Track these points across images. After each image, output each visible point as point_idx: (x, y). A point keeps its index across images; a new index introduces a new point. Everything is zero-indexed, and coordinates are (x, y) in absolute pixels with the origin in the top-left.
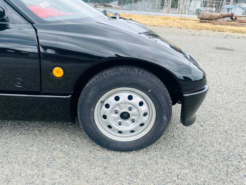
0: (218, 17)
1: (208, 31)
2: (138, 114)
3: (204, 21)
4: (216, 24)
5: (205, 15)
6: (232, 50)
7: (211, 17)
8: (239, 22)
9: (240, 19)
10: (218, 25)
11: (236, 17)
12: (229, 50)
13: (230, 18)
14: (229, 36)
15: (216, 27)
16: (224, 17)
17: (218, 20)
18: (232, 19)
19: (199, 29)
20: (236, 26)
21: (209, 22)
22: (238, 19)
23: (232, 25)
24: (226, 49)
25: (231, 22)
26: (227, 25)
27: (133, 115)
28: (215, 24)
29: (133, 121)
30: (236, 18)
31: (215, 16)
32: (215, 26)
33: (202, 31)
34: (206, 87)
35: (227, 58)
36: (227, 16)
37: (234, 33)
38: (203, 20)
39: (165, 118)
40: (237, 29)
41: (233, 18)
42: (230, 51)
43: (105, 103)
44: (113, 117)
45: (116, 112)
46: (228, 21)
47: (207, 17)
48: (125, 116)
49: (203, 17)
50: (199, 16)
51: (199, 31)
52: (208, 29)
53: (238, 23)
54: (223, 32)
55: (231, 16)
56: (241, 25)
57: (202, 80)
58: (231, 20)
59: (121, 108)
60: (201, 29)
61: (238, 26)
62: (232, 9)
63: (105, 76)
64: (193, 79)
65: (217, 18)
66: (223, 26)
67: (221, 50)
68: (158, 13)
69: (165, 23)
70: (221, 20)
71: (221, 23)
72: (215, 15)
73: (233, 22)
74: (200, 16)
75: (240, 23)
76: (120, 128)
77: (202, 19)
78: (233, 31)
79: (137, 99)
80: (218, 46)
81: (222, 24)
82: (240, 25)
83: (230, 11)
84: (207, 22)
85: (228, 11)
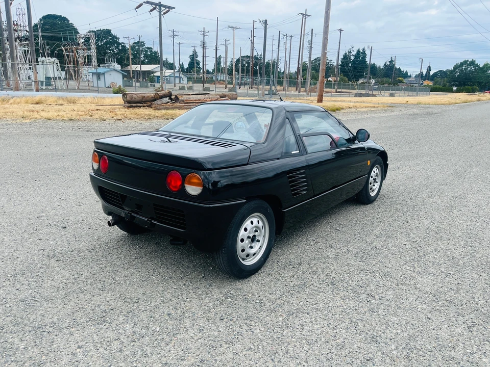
0: (152, 97)
1: (162, 121)
3: (135, 105)
5: (135, 96)
7: (143, 99)
11: (176, 96)
13: (168, 98)
15: (164, 114)
16: (162, 97)
17: (156, 103)
18: (170, 98)
20: (183, 109)
21: (144, 107)
22: (180, 98)
23: (180, 108)
28: (158, 109)
31: (148, 97)
36: (165, 96)
38: (132, 103)
41: (172, 97)
46: (168, 102)
47: (138, 99)
49: (133, 100)
50: (126, 98)
52: (157, 117)
53: (184, 104)
55: (170, 96)
56: (189, 107)
58: (172, 101)
70: (159, 102)
71: (166, 107)
72: (148, 95)
73: (177, 104)
74: (128, 98)
75: (186, 105)
77: (129, 102)
83: (102, 77)
84: (140, 107)
85: (99, 78)
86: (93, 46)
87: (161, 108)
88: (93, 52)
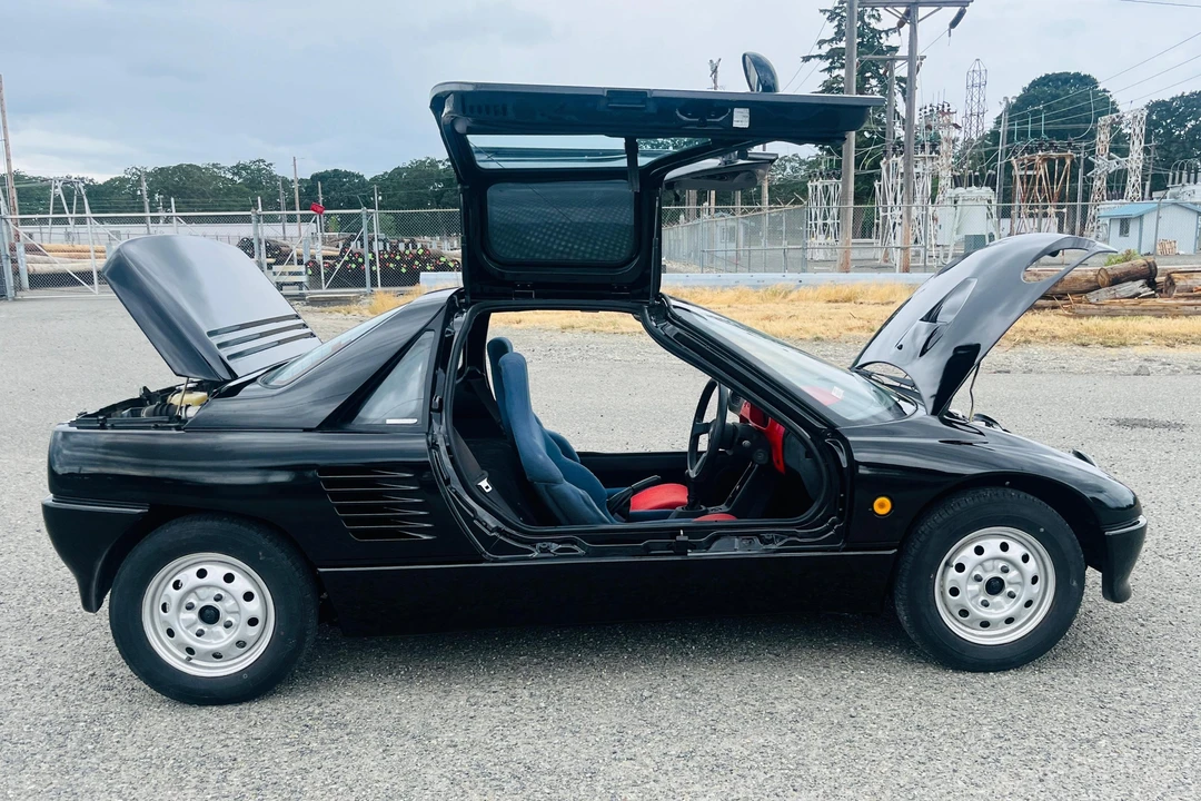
0: (1089, 281)
1: (1061, 350)
2: (1019, 580)
4: (1088, 316)
6: (1180, 427)
7: (1056, 286)
8: (1188, 297)
9: (1189, 282)
10: (1096, 320)
11: (1169, 277)
12: (1167, 426)
13: (1141, 282)
14: (1155, 365)
15: (1088, 330)
16: (1116, 280)
17: (1092, 297)
18: (1151, 284)
19: (1018, 343)
20: (1175, 316)
21: (1054, 307)
22: (1181, 282)
23: (1160, 313)
24: (1154, 425)
25: (1150, 302)
26: (1134, 313)
27: (1010, 583)
28: (1081, 316)
29: (1011, 595)
30: (1171, 282)
31: (1076, 279)
32: (1084, 321)
33: (1032, 349)
34: (1142, 520)
35: (1166, 456)
36: (1130, 276)
37: (1173, 347)
39: (1075, 583)
40: (1183, 331)
41: (1157, 280)
42: (1172, 431)
43: (954, 564)
44: (971, 591)
45: (978, 579)
46: (1137, 295)
48: (995, 587)
51: (1018, 349)
52: (1054, 337)
53: (1182, 301)
54: (1124, 349)
55: (1148, 276)
57: (1131, 506)
58: (1147, 291)
59: (985, 571)
60: (1027, 342)
61: (1187, 316)
62: (1141, 217)
63: (958, 509)
64: (1111, 504)
65: (1087, 286)
66: (1119, 322)
67: (1138, 429)
68: (803, 276)
69: (860, 323)
70: (1103, 295)
72: (1077, 275)
73: (1159, 300)
75: (1193, 302)
76: (985, 614)
78: (1166, 338)
79: (1016, 551)
80: (1122, 415)
81: (1112, 314)
82: (1193, 308)
83: (1134, 228)
84: (1044, 308)
85: (1124, 230)
86: (1137, 142)
87: (1089, 312)
88: (1135, 160)
